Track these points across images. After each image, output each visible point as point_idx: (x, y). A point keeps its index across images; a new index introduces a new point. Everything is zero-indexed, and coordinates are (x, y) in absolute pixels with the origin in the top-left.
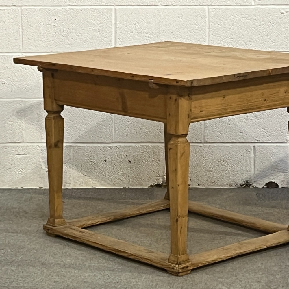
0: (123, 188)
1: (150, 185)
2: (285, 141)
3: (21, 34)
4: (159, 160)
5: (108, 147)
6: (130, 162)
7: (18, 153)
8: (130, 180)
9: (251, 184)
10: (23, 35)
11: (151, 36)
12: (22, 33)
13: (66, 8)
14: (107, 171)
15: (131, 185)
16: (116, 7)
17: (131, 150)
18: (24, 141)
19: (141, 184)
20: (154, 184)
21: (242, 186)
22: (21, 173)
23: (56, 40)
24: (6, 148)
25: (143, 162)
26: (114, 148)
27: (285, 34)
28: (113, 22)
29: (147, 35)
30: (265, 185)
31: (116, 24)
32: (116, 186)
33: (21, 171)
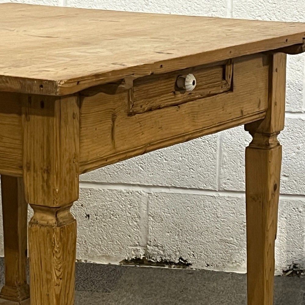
1: (122, 260)
4: (139, 217)
6: (88, 216)
8: (87, 248)
9: (302, 271)
15: (90, 257)
17: (90, 196)
19: (108, 257)
20: (130, 259)
21: (285, 272)
25: (110, 218)
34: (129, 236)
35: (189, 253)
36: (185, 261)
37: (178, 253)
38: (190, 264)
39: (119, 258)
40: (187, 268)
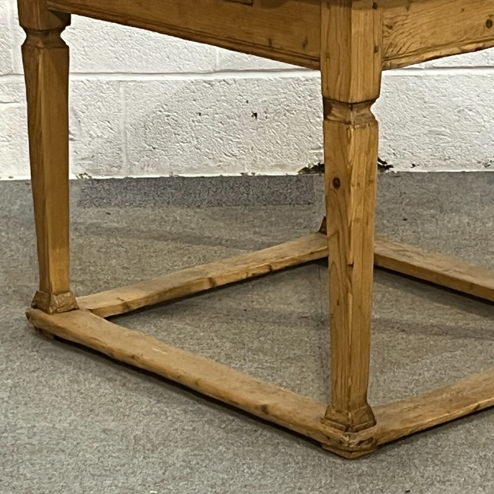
0: (241, 175)
1: (302, 168)
5: (205, 82)
6: (255, 115)
8: (256, 157)
14: (203, 137)
15: (258, 169)
17: (257, 88)
18: (14, 72)
19: (283, 166)
20: (312, 166)
22: (7, 146)
25: (285, 115)
26: (218, 84)
32: (225, 171)
33: (9, 141)
34: (310, 137)
35: (389, 152)
36: (385, 163)
38: (391, 166)
39: (298, 167)
40: (387, 171)
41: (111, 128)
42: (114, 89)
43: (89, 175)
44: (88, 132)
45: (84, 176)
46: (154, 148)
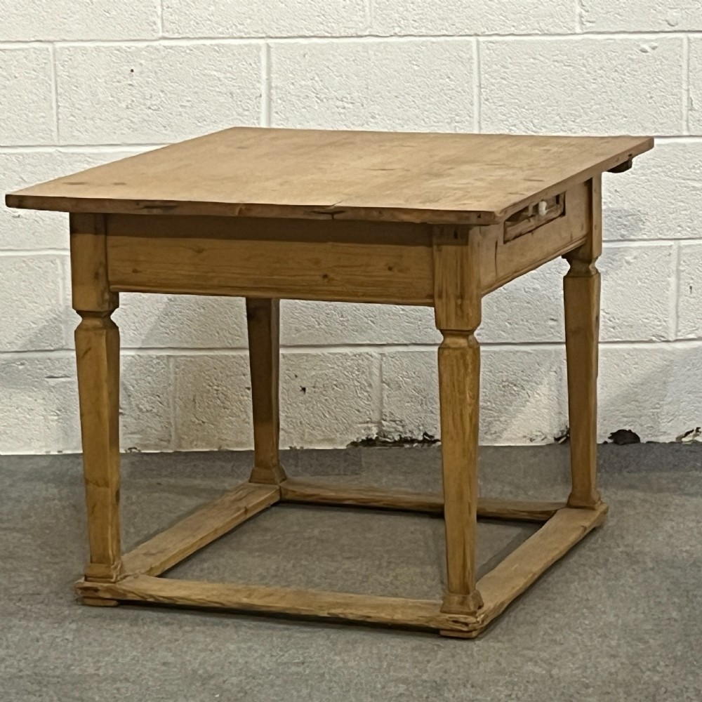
0: (289, 449)
1: (349, 442)
2: (654, 338)
3: (54, 105)
4: (370, 385)
6: (304, 389)
7: (49, 374)
8: (304, 431)
10: (58, 107)
11: (350, 106)
12: (57, 101)
13: (155, 44)
15: (306, 442)
16: (270, 41)
17: (305, 363)
18: (65, 347)
19: (331, 441)
20: (360, 440)
21: (557, 440)
22: (57, 420)
23: (134, 117)
24: (22, 364)
25: (333, 389)
27: (651, 97)
28: (264, 76)
29: (340, 103)
30: (609, 438)
31: (269, 80)
33: (58, 415)
34: (358, 411)
35: (435, 426)
36: (431, 437)
37: (421, 428)
38: (438, 440)
39: (347, 440)
40: (434, 445)
41: (160, 403)
42: (164, 363)
43: (138, 448)
44: (137, 406)
45: (133, 450)
46: (203, 422)
